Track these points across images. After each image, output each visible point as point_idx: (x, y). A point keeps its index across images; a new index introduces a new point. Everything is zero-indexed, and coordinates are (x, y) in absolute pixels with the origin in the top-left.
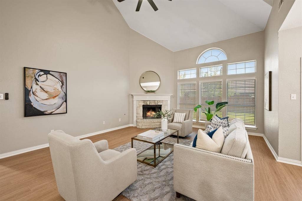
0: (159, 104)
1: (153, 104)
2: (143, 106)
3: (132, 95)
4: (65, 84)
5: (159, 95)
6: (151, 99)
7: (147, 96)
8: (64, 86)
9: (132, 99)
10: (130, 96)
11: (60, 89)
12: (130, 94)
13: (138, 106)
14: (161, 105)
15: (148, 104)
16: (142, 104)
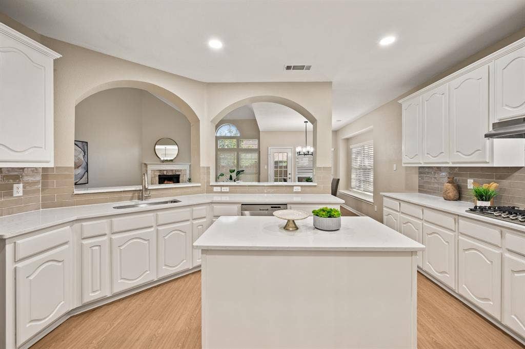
0: (177, 173)
1: (170, 174)
2: (159, 176)
3: (145, 164)
4: (86, 154)
5: (177, 164)
6: (168, 168)
7: (164, 165)
8: (86, 156)
9: (145, 168)
10: (143, 165)
11: (83, 159)
12: (142, 163)
13: (153, 176)
14: (179, 175)
15: (165, 174)
16: (158, 174)
